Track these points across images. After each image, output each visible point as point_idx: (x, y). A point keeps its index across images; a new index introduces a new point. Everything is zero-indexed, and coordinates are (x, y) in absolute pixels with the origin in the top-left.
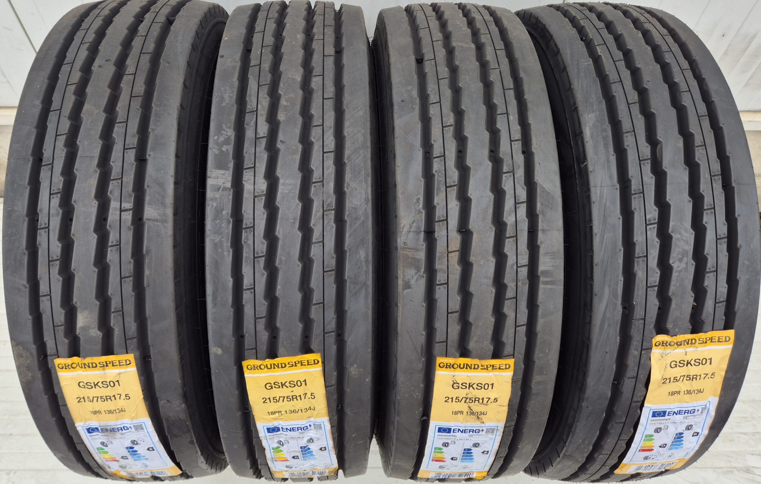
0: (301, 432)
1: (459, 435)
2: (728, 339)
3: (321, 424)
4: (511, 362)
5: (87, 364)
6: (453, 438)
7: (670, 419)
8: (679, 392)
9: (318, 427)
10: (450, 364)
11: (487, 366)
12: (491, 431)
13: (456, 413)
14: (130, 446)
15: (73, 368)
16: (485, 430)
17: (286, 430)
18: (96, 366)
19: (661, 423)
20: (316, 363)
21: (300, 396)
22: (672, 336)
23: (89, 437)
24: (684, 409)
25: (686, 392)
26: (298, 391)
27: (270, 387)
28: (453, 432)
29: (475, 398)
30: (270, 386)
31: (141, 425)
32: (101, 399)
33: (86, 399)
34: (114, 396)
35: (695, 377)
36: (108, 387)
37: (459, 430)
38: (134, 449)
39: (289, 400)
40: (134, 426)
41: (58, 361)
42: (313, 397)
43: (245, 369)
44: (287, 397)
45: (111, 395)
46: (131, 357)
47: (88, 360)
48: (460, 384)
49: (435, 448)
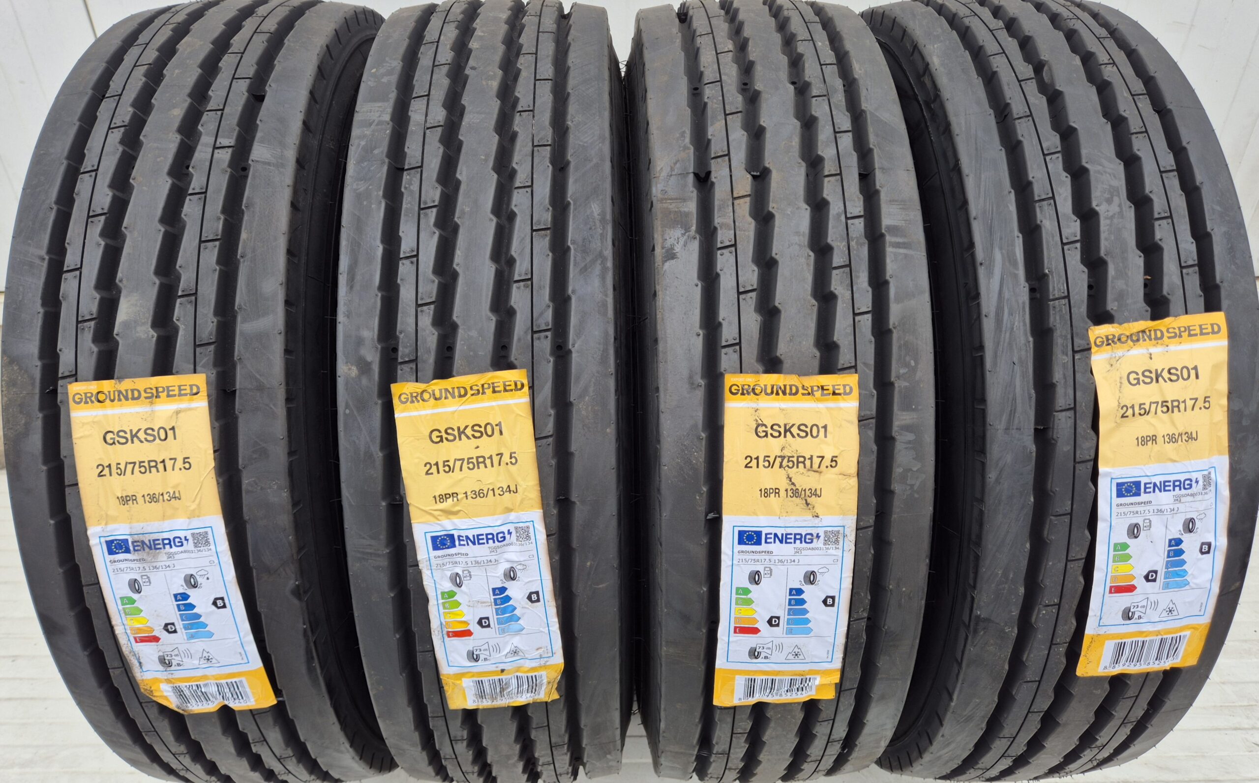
0: (494, 545)
1: (776, 547)
2: (1216, 329)
3: (528, 527)
4: (851, 380)
5: (124, 393)
6: (767, 558)
7: (1150, 502)
8: (1154, 439)
9: (524, 534)
10: (749, 386)
11: (812, 388)
12: (833, 538)
13: (766, 493)
14: (181, 591)
15: (99, 401)
16: (822, 535)
17: (465, 543)
18: (138, 398)
19: (1137, 512)
20: (518, 387)
21: (491, 457)
22: (1120, 324)
23: (108, 564)
24: (1172, 478)
25: (1167, 439)
26: (487, 446)
27: (439, 439)
28: (766, 542)
29: (798, 457)
30: (439, 436)
31: (206, 533)
32: (140, 467)
33: (114, 467)
34: (163, 461)
35: (1176, 404)
36: (154, 440)
37: (776, 535)
38: (188, 601)
39: (471, 466)
40: (193, 534)
41: (75, 389)
42: (513, 460)
43: (396, 401)
44: (469, 459)
45: (159, 460)
46: (200, 380)
47: (127, 384)
48: (769, 427)
49: (737, 589)
